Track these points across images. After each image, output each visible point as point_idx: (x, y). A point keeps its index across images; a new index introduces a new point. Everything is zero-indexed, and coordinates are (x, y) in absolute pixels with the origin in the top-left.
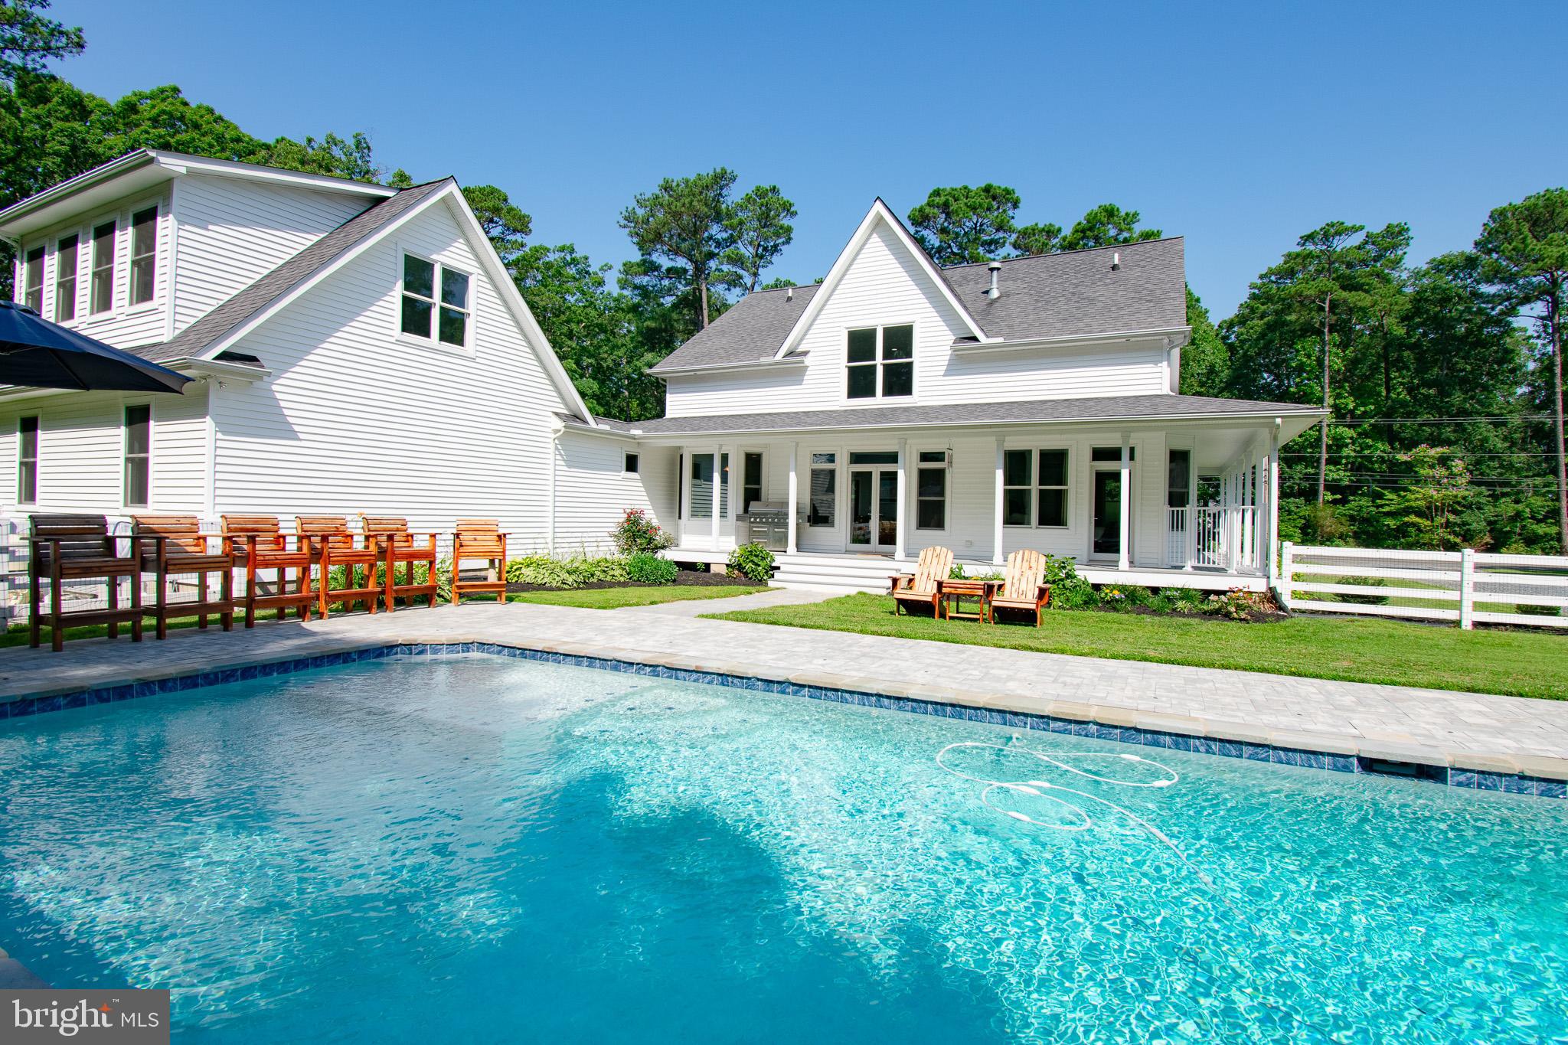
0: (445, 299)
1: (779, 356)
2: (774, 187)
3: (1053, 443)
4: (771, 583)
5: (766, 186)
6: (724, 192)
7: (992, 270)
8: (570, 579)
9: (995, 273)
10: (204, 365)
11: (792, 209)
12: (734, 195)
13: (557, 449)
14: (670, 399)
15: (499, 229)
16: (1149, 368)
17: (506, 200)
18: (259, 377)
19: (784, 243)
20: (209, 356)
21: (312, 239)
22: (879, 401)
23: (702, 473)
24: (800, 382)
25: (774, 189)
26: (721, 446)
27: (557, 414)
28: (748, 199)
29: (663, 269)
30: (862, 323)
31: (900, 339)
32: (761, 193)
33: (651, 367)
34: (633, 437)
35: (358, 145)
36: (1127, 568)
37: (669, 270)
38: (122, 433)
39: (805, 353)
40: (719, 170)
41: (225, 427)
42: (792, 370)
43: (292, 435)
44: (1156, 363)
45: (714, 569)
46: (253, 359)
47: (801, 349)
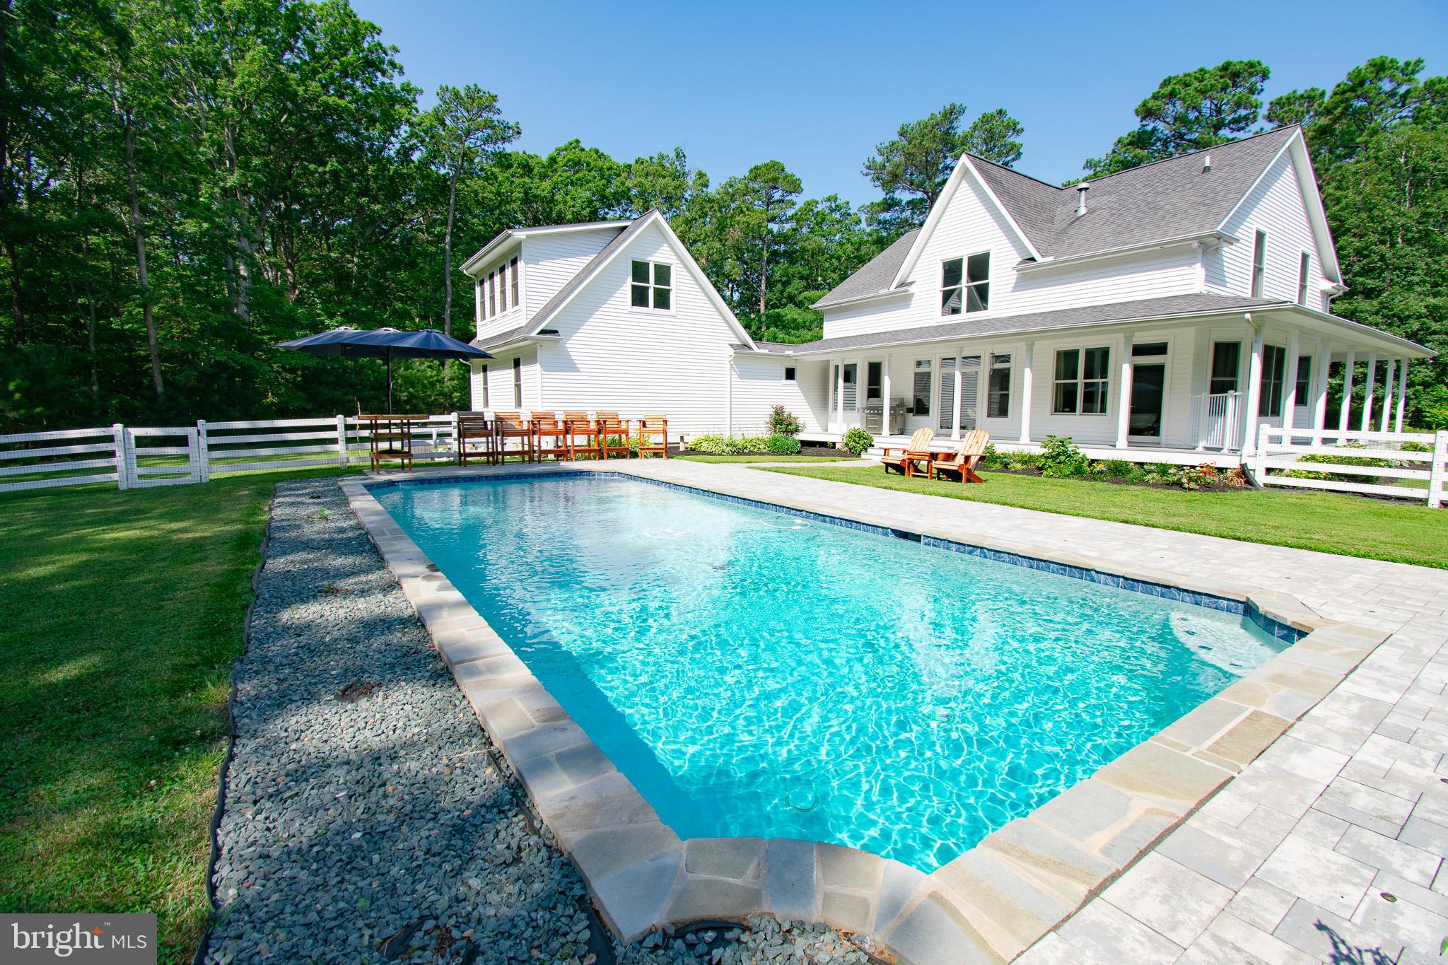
0: (657, 282)
1: (892, 288)
2: (1001, 111)
3: (1096, 342)
4: (863, 455)
5: (992, 110)
6: (955, 124)
7: (1080, 190)
8: (727, 449)
9: (1083, 192)
10: (532, 338)
11: (1018, 127)
12: (963, 126)
13: (732, 367)
14: (826, 325)
15: (780, 193)
16: (1184, 270)
17: (783, 170)
18: (558, 341)
19: (1014, 160)
20: (534, 334)
21: (590, 258)
22: (964, 316)
23: (852, 379)
24: (908, 306)
25: (1000, 113)
26: (843, 359)
27: (731, 345)
28: (975, 128)
29: (903, 203)
30: (952, 255)
31: (979, 266)
32: (986, 119)
33: (813, 303)
34: (788, 356)
35: (678, 156)
36: (1126, 447)
37: (908, 203)
38: (513, 371)
39: (911, 283)
40: (948, 107)
41: (547, 368)
42: (901, 299)
43: (576, 369)
44: (1190, 265)
45: (838, 446)
46: (556, 332)
47: (908, 281)
